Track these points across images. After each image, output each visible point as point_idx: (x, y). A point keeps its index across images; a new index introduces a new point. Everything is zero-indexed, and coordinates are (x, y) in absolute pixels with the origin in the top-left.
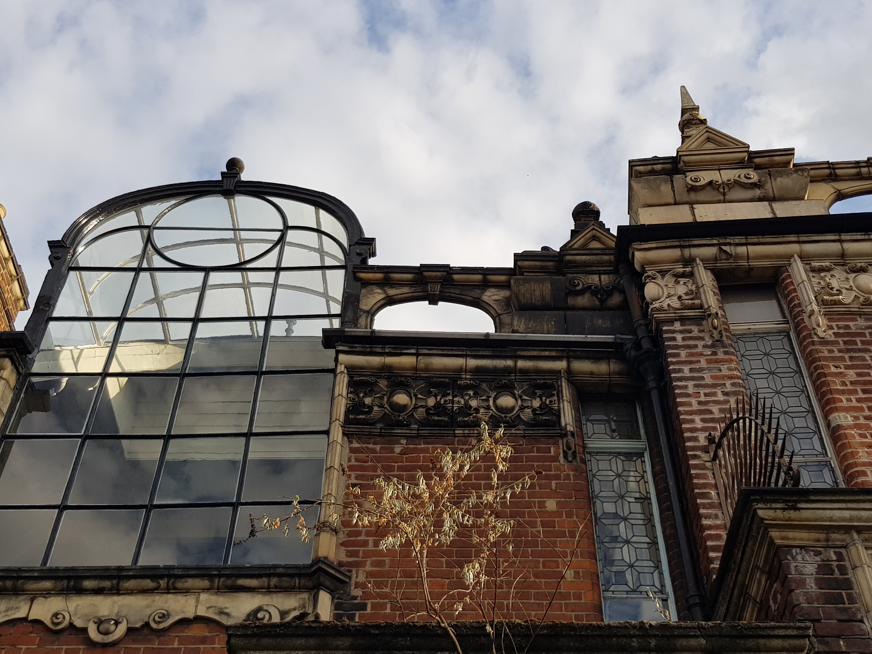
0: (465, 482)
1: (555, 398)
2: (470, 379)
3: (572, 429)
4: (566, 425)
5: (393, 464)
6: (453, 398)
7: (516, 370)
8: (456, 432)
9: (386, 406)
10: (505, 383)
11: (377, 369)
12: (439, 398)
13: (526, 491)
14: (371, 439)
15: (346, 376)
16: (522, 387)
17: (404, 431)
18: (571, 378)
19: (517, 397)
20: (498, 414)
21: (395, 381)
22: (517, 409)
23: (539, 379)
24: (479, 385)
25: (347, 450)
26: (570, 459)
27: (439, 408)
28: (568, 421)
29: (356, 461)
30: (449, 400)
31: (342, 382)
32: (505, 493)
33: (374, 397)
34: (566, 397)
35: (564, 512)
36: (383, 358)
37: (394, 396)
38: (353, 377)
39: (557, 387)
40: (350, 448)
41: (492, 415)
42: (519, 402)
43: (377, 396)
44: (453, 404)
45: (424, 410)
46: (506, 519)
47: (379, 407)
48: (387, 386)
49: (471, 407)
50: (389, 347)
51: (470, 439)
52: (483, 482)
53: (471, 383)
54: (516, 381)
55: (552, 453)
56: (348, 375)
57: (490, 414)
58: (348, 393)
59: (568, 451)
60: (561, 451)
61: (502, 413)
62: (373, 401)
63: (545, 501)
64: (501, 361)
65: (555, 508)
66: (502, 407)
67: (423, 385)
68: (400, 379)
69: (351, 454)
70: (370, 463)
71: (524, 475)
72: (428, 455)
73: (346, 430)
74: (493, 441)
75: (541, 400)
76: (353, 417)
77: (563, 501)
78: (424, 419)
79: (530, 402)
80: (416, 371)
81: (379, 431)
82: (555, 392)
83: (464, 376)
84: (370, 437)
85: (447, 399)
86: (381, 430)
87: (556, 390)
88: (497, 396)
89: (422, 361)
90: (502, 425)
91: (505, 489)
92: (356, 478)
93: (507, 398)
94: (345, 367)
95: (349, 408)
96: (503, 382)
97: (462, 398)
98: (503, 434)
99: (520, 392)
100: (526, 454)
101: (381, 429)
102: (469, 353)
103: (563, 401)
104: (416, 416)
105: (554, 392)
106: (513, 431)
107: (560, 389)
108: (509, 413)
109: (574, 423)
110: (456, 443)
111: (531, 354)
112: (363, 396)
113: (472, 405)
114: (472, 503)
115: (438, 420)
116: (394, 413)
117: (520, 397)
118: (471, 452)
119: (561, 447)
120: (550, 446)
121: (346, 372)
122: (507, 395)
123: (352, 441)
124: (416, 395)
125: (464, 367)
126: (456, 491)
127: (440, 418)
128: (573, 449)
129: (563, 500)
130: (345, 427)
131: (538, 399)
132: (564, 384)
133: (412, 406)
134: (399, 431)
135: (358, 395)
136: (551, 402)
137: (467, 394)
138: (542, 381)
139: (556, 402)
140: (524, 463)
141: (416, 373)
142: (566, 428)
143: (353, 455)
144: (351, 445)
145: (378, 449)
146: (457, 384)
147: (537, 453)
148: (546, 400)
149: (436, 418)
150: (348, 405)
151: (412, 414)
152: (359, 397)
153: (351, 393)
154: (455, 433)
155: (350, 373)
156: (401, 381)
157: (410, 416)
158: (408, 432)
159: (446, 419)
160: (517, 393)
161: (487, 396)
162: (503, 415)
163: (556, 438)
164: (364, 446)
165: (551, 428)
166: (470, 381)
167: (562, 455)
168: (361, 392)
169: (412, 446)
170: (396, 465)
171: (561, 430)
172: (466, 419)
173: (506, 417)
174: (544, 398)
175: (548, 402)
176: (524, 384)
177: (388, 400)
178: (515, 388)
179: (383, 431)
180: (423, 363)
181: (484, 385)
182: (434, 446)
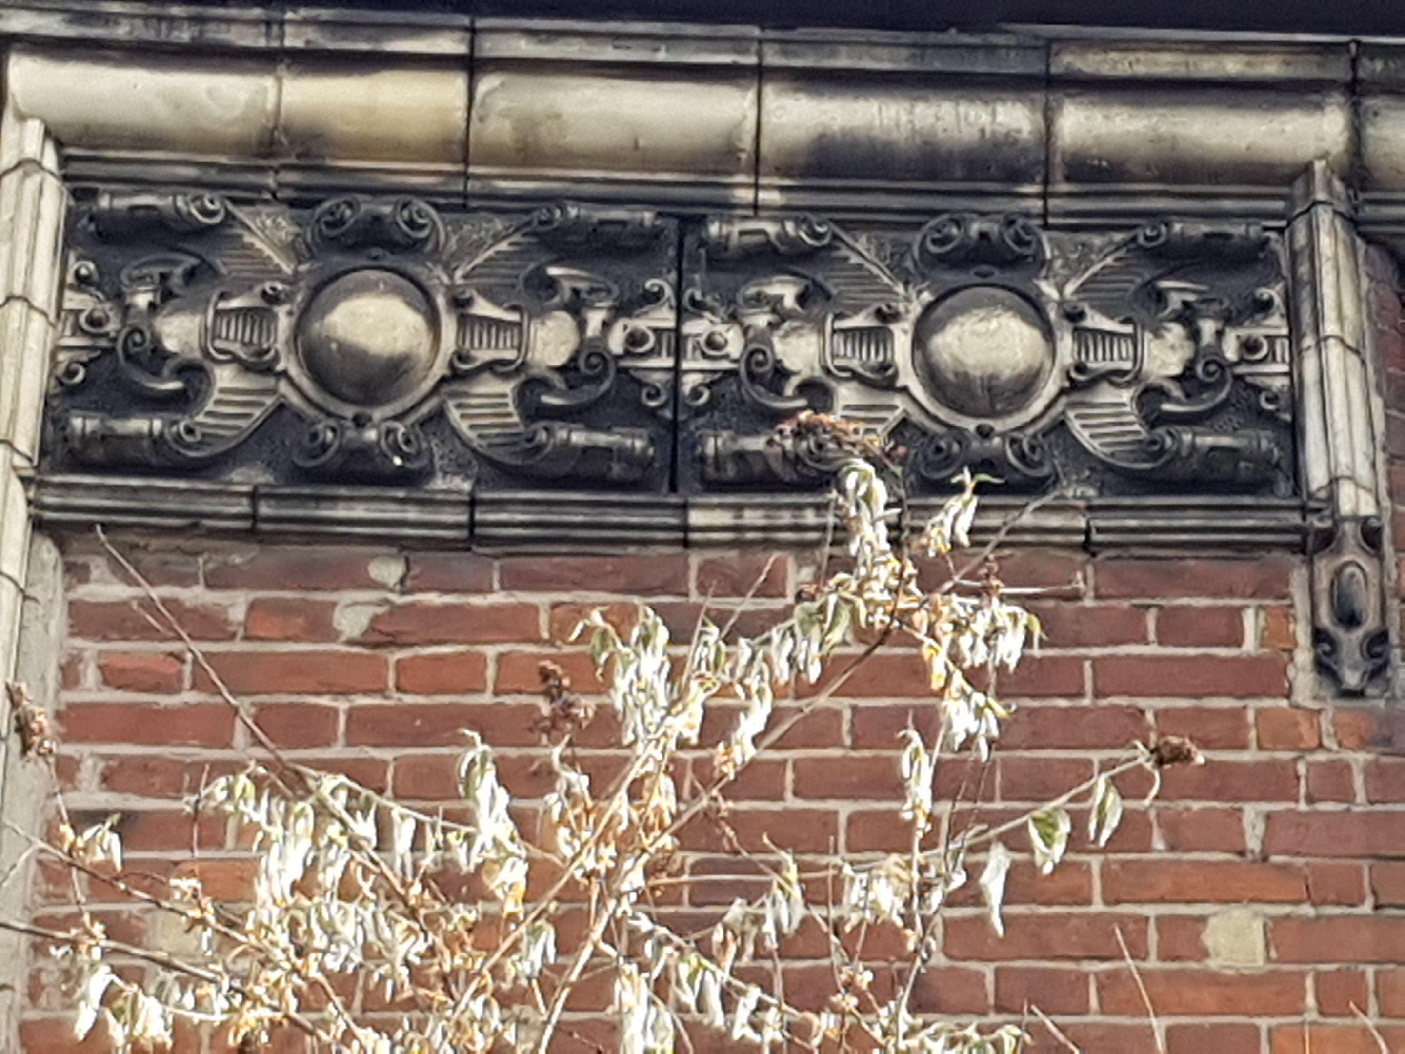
0: (744, 805)
1: (1276, 324)
2: (781, 213)
3: (1367, 508)
4: (1334, 481)
5: (325, 701)
6: (679, 321)
7: (1047, 162)
8: (696, 518)
9: (288, 363)
10: (983, 235)
11: (239, 147)
12: (595, 319)
13: (1095, 862)
14: (197, 554)
15: (52, 185)
16: (1084, 261)
17: (392, 512)
18: (1368, 211)
19: (1053, 315)
20: (943, 414)
21: (342, 221)
22: (1051, 387)
23: (1183, 214)
24: (830, 247)
25: (58, 620)
26: (1352, 679)
27: (598, 379)
28: (1344, 458)
29: (106, 682)
30: (657, 331)
31: (26, 219)
32: (973, 871)
33: (217, 313)
34: (1341, 318)
35: (1309, 983)
36: (268, 82)
37: (331, 306)
38: (93, 194)
39: (1284, 262)
40: (75, 608)
41: (904, 422)
42: (1066, 345)
43: (235, 303)
44: (678, 353)
45: (508, 388)
46: (976, 1021)
47: (247, 368)
48: (291, 249)
49: (781, 373)
50: (305, 22)
51: (775, 555)
52: (844, 809)
53: (783, 236)
54: (1046, 227)
55: (1250, 645)
56: (66, 178)
57: (893, 417)
58: (62, 286)
59: (1339, 633)
60: (1302, 633)
61: (961, 410)
62: (210, 333)
63: (1202, 920)
64: (964, 108)
65: (1260, 962)
66: (964, 378)
67: (503, 246)
68: (368, 206)
69: (79, 642)
70: (190, 697)
71: (1084, 770)
72: (530, 649)
73: (49, 500)
74: (910, 570)
75: (1194, 335)
76: (92, 425)
77: (1305, 921)
78: (511, 441)
79: (1126, 348)
80: (466, 161)
81: (243, 507)
82: (1274, 292)
83: (745, 195)
84: (189, 544)
85: (642, 324)
86: (254, 506)
87: (1279, 276)
88: (940, 312)
89: (501, 103)
90: (966, 476)
91: (972, 850)
92: (108, 780)
93: (994, 324)
94: (47, 133)
95: (71, 374)
96: (976, 227)
97: (733, 318)
98: (971, 532)
99: (1070, 288)
100: (1096, 652)
101: (254, 496)
102: (773, 59)
103: (1321, 341)
104: (463, 426)
105: (1265, 293)
106: (1027, 519)
107: (1303, 270)
108: (1007, 413)
109: (1381, 468)
110: (692, 585)
111: (1141, 70)
112: (152, 305)
113: (789, 364)
114: (778, 925)
115: (587, 451)
116: (334, 405)
117: (1074, 316)
118: (775, 634)
119: (1302, 606)
120: (1237, 602)
121: (50, 160)
122: (994, 303)
123: (86, 568)
124: (459, 304)
125: (747, 143)
126: (692, 858)
127: (602, 439)
128: (1370, 623)
129: (1307, 910)
130: (42, 485)
131: (1176, 332)
132: (1325, 243)
133: (440, 369)
134: (359, 511)
135: (118, 297)
136: (1249, 346)
137: (759, 300)
138: (1205, 228)
139: (1282, 348)
140: (1086, 702)
141: (466, 176)
142: (1332, 498)
143: (90, 647)
144: (83, 592)
145: (238, 614)
146: (703, 243)
147: (1161, 643)
148: (1220, 334)
149: (579, 438)
150: (62, 357)
151: (440, 414)
152: (126, 310)
153: (83, 282)
154: (686, 528)
155: (76, 168)
156: (378, 219)
157: (423, 423)
158: (412, 514)
159: (639, 444)
160: (1054, 294)
161: (879, 313)
162: (970, 424)
163: (1276, 554)
164: (157, 593)
165: (1247, 500)
166: (781, 221)
167: (1304, 656)
168: (141, 279)
169: (433, 598)
170: (342, 705)
171: (1304, 510)
172: (755, 444)
173: (984, 433)
174: (1208, 327)
175: (1230, 350)
176: (1097, 240)
177: (299, 328)
178: (1041, 264)
179: (264, 509)
180: (505, 114)
181: (862, 243)
182: (565, 597)
